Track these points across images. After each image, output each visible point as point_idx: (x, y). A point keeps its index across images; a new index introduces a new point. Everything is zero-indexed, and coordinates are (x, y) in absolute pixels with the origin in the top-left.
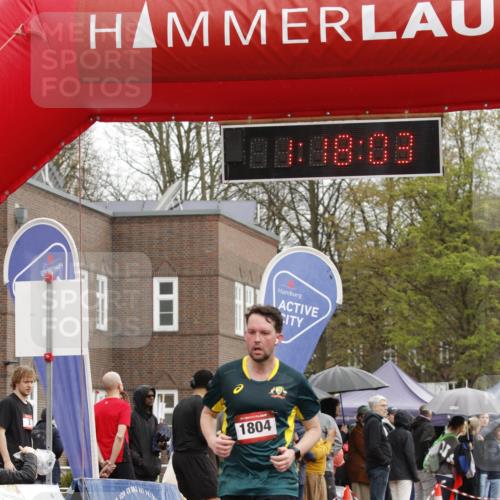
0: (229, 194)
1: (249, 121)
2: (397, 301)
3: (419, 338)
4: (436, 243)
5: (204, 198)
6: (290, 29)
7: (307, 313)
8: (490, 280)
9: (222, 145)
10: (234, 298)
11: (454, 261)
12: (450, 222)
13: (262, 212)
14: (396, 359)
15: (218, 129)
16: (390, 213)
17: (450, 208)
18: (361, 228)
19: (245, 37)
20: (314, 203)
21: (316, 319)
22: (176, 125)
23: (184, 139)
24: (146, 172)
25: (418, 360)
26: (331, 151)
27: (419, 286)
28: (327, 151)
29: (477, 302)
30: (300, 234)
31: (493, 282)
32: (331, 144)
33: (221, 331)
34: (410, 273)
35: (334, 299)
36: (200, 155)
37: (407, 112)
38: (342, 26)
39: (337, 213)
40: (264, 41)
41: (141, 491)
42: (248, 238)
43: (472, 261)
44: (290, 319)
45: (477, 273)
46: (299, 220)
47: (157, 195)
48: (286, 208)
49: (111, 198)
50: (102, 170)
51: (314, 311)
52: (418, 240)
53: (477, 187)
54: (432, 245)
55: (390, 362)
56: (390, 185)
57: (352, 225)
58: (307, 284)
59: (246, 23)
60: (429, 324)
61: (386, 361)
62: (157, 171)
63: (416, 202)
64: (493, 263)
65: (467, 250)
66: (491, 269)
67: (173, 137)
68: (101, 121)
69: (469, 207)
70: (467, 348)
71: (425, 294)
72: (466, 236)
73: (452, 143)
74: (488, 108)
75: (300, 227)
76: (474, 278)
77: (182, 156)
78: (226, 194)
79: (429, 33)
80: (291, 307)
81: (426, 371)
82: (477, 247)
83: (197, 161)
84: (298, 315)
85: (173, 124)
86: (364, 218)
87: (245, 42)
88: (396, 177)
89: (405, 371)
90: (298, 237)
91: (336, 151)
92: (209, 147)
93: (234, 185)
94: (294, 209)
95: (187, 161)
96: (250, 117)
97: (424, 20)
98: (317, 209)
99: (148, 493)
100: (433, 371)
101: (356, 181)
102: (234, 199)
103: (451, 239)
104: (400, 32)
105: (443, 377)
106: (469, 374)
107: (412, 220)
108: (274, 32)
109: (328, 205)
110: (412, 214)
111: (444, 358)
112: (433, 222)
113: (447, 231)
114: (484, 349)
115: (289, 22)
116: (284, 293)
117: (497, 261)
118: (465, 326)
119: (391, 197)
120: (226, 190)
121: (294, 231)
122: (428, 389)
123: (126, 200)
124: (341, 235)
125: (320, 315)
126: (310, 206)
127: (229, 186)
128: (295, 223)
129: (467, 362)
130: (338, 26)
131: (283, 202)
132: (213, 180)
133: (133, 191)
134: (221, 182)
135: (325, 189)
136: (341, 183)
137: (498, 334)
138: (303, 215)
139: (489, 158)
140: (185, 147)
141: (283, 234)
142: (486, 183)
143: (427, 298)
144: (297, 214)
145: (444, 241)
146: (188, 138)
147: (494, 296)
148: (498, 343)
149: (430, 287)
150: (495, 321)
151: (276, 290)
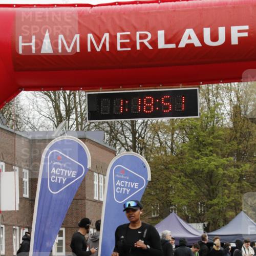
0: (91, 127)
1: (100, 90)
2: (175, 182)
3: (187, 200)
4: (196, 152)
5: (77, 130)
6: (121, 43)
7: (132, 187)
8: (224, 170)
9: (87, 102)
10: (93, 180)
11: (205, 161)
12: (203, 141)
13: (107, 137)
14: (176, 211)
15: (84, 94)
16: (173, 137)
17: (204, 134)
18: (158, 145)
19: (98, 47)
20: (134, 132)
22: (63, 92)
23: (67, 99)
24: (48, 116)
25: (188, 212)
26: (142, 105)
27: (188, 174)
28: (140, 105)
29: (217, 182)
30: (127, 148)
31: (225, 172)
32: (142, 102)
33: (87, 197)
34: (183, 168)
35: (146, 178)
36: (75, 107)
37: (181, 85)
38: (148, 42)
39: (145, 137)
40: (108, 49)
42: (100, 150)
43: (215, 161)
44: (123, 190)
45: (217, 167)
46: (126, 141)
47: (53, 128)
48: (119, 134)
49: (30, 130)
50: (25, 115)
51: (136, 185)
52: (186, 151)
53: (217, 123)
54: (194, 153)
55: (173, 213)
56: (172, 122)
57: (153, 142)
58: (131, 171)
59: (98, 40)
60: (193, 193)
61: (171, 212)
62: (54, 115)
63: (186, 131)
64: (226, 163)
65: (212, 155)
66: (224, 165)
67: (62, 98)
68: (25, 90)
69: (213, 133)
70: (212, 205)
71: (190, 178)
72: (211, 148)
73: (203, 100)
74: (222, 83)
75: (126, 144)
76: (215, 170)
77: (66, 108)
78: (89, 127)
79: (192, 45)
80: (123, 183)
81: (192, 217)
82: (217, 154)
83: (74, 111)
84: (127, 187)
85: (61, 92)
86: (159, 140)
87: (98, 50)
88: (175, 118)
89: (181, 218)
90: (125, 149)
91: (145, 105)
93: (93, 123)
94: (124, 135)
95: (68, 111)
96: (101, 88)
97: (189, 38)
98: (136, 135)
100: (195, 217)
101: (154, 120)
102: (93, 130)
103: (203, 150)
104: (177, 44)
105: (200, 220)
106: (214, 219)
107: (184, 140)
108: (113, 44)
109: (141, 133)
110: (184, 137)
111: (201, 211)
112: (194, 141)
113: (202, 146)
114: (221, 206)
115: (121, 39)
116: (119, 176)
117: (227, 161)
118: (212, 194)
119: (173, 128)
120: (89, 125)
121: (124, 147)
122: (193, 227)
123: (38, 131)
124: (147, 148)
125: (139, 187)
126: (131, 132)
127: (91, 123)
128: (124, 142)
129: (212, 213)
130: (145, 42)
131: (118, 131)
132: (82, 120)
133: (41, 126)
134: (86, 121)
135: (139, 125)
136: (147, 122)
137: (228, 198)
138: (128, 138)
139: (223, 108)
140: (67, 103)
141: (118, 148)
142: (221, 121)
143: (191, 180)
144: (125, 137)
145: (200, 151)
146: (69, 99)
147: (226, 179)
148: (228, 203)
149: (193, 174)
150: (226, 191)
151: (115, 175)
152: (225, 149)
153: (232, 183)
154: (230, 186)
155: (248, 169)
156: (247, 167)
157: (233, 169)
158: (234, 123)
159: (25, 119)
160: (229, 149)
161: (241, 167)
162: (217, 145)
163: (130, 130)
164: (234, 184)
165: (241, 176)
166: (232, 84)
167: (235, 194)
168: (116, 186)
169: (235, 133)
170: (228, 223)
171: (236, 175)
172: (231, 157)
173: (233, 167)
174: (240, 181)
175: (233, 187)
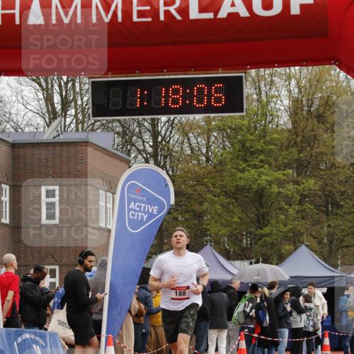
0: (96, 127)
1: (109, 76)
2: (213, 203)
3: (228, 229)
4: (240, 162)
5: (77, 130)
6: (138, 11)
7: (150, 211)
8: (279, 188)
9: (90, 93)
11: (254, 175)
12: (251, 147)
13: (118, 140)
14: (213, 244)
15: (87, 81)
16: (208, 142)
17: (251, 137)
18: (188, 152)
19: (107, 16)
20: (155, 134)
21: (156, 215)
22: (58, 78)
23: (63, 88)
24: (36, 111)
25: (228, 245)
26: (167, 97)
27: (229, 192)
28: (164, 97)
29: (270, 204)
30: (145, 156)
32: (167, 92)
34: (222, 183)
35: (168, 201)
36: (75, 100)
37: (220, 70)
38: (175, 9)
39: (171, 141)
40: (120, 19)
41: (33, 337)
43: (266, 175)
44: (138, 215)
45: (270, 183)
46: (144, 147)
47: (44, 128)
48: (135, 138)
49: (12, 130)
50: (6, 110)
51: (155, 209)
52: (228, 161)
53: (270, 122)
54: (238, 163)
55: (208, 246)
56: (208, 121)
57: (182, 148)
58: (149, 191)
59: (107, 6)
60: (236, 219)
61: (206, 245)
62: (45, 110)
63: (227, 133)
64: (282, 177)
65: (262, 167)
66: (279, 181)
68: (5, 75)
69: (264, 137)
70: (262, 236)
71: (234, 198)
72: (262, 157)
73: (252, 91)
74: (277, 67)
75: (145, 150)
76: (268, 187)
77: (62, 101)
78: (93, 127)
79: (237, 14)
80: (138, 206)
81: (234, 252)
82: (270, 165)
83: (73, 104)
84: (144, 212)
85: (55, 77)
86: (190, 144)
87: (107, 20)
88: (212, 115)
89: (219, 252)
90: (143, 157)
91: (171, 97)
92: (81, 94)
93: (99, 121)
94: (142, 138)
95: (65, 104)
96: (110, 73)
97: (233, 5)
98: (157, 138)
99: (37, 338)
100: (239, 252)
101: (184, 118)
102: (98, 131)
103: (251, 159)
104: (216, 13)
105: (246, 257)
106: (264, 255)
107: (224, 146)
108: (127, 13)
109: (165, 134)
110: (224, 142)
111: (247, 243)
112: (238, 146)
113: (248, 154)
114: (275, 237)
115: (137, 6)
116: (133, 197)
117: (284, 174)
118: (262, 220)
119: (209, 129)
120: (93, 124)
121: (141, 154)
122: (235, 265)
123: (23, 131)
124: (174, 156)
125: (159, 212)
126: (152, 136)
127: (96, 121)
128: (141, 148)
129: (262, 246)
130: (172, 9)
131: (133, 133)
132: (84, 117)
133: (27, 125)
134: (89, 119)
135: (162, 124)
136: (174, 120)
137: (284, 226)
138: (147, 143)
139: (279, 102)
140: (64, 93)
141: (133, 155)
142: (276, 120)
143: (234, 201)
144: (143, 142)
145: (246, 161)
146: (66, 87)
147: (282, 200)
148: (284, 233)
149: (236, 193)
150: (282, 216)
151: (128, 194)
152: (280, 158)
153: (290, 205)
154: (287, 210)
155: (312, 187)
156: (311, 184)
157: (291, 187)
158: (294, 123)
159: (4, 115)
160: (286, 158)
161: (303, 183)
162: (269, 153)
163: (150, 131)
164: (293, 206)
165: (303, 196)
166: (292, 68)
167: (294, 220)
168: (129, 210)
169: (294, 136)
170: (284, 261)
171: (295, 195)
172: (290, 169)
173: (291, 183)
174: (301, 203)
175: (291, 211)
